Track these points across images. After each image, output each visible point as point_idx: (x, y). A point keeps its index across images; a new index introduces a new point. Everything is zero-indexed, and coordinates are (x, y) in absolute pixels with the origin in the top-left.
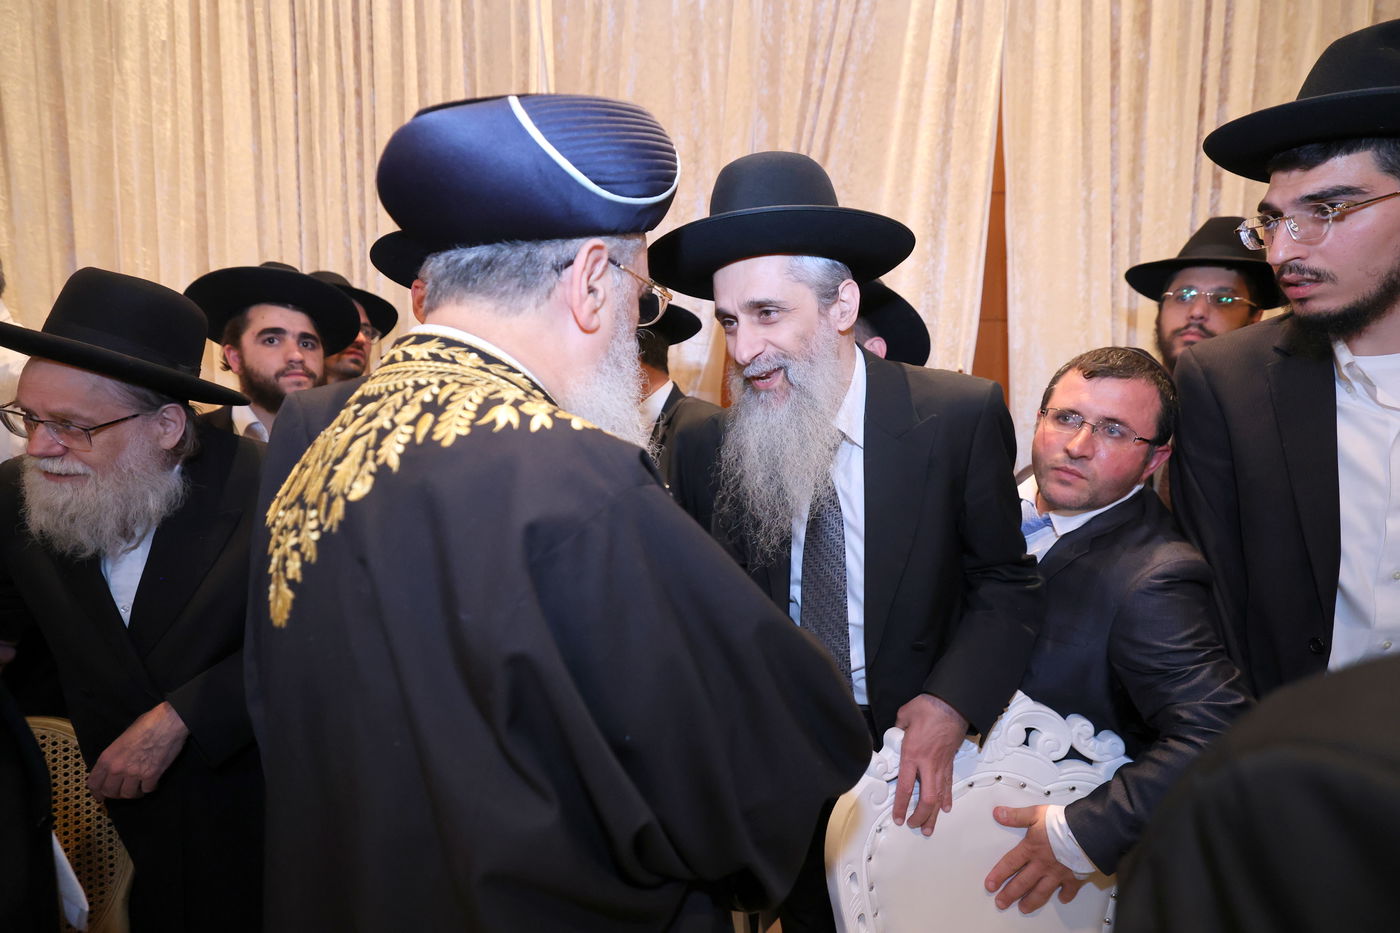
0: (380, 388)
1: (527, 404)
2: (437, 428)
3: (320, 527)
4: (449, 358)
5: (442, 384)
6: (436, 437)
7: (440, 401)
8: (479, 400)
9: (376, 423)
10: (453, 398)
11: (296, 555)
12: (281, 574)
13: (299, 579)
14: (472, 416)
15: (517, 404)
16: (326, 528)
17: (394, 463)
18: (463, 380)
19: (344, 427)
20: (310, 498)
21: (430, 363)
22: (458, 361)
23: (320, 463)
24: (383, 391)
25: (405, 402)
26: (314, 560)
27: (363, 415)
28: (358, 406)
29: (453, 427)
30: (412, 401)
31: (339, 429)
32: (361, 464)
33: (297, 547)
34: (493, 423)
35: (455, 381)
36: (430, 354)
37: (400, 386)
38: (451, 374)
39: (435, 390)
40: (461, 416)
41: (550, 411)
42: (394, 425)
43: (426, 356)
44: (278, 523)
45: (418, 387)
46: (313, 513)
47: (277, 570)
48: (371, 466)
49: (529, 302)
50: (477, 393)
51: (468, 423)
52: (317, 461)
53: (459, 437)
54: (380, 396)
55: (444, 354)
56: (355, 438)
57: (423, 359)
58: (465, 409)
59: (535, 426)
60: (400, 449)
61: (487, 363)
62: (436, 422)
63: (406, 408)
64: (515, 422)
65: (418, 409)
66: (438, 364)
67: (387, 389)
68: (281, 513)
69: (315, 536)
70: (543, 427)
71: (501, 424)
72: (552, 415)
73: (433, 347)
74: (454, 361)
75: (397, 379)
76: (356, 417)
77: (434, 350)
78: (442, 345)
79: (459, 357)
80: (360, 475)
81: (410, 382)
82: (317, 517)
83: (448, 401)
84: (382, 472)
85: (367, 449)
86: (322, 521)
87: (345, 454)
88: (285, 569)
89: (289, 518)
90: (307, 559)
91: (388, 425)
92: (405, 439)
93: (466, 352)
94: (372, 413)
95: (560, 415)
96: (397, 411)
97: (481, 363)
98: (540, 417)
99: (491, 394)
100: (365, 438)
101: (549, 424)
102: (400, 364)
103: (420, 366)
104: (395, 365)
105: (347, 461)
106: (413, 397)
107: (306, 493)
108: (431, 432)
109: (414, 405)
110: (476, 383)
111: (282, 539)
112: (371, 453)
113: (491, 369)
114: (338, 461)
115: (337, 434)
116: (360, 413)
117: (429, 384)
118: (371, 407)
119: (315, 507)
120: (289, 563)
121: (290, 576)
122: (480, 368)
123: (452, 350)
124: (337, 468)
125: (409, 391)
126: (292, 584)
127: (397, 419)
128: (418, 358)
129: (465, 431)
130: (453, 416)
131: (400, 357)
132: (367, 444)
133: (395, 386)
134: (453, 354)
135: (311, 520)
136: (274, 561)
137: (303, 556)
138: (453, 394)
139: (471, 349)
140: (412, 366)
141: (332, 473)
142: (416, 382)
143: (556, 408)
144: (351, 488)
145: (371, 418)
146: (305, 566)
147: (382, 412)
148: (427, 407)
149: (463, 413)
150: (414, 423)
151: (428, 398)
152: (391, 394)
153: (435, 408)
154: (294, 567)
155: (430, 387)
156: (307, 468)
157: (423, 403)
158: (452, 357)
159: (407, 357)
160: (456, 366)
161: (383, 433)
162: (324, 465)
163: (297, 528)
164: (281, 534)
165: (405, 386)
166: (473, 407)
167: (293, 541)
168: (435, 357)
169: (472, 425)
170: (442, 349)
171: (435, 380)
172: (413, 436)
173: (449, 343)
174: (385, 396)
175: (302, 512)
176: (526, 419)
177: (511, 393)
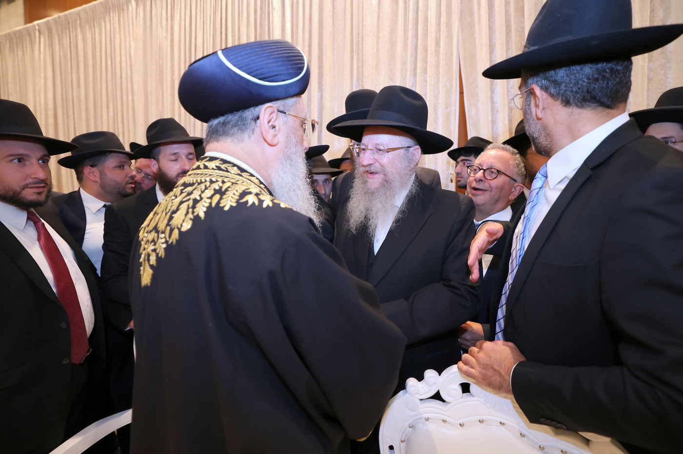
0: (193, 180)
1: (261, 196)
2: (221, 201)
3: (166, 242)
4: (225, 169)
6: (221, 205)
7: (223, 189)
8: (240, 191)
9: (192, 197)
10: (229, 189)
11: (154, 254)
12: (147, 262)
13: (155, 265)
14: (237, 198)
15: (257, 195)
16: (170, 243)
17: (202, 215)
18: (232, 181)
19: (176, 197)
20: (162, 226)
21: (217, 171)
22: (229, 171)
23: (164, 213)
24: (194, 182)
25: (206, 188)
26: (163, 256)
27: (185, 192)
28: (182, 188)
29: (228, 202)
30: (210, 188)
31: (173, 198)
32: (186, 215)
33: (154, 250)
34: (247, 202)
35: (229, 181)
36: (216, 166)
37: (203, 181)
39: (221, 185)
40: (232, 198)
41: (271, 199)
42: (201, 198)
43: (215, 168)
44: (144, 239)
45: (212, 182)
46: (163, 236)
47: (144, 260)
48: (190, 216)
50: (239, 188)
51: (235, 201)
52: (163, 212)
53: (231, 206)
54: (193, 184)
55: (223, 167)
56: (181, 203)
57: (213, 169)
58: (234, 194)
59: (265, 205)
60: (205, 209)
61: (241, 172)
62: (221, 199)
63: (206, 191)
64: (257, 203)
65: (212, 192)
66: (220, 172)
67: (197, 181)
68: (146, 235)
69: (164, 246)
70: (268, 206)
71: (250, 203)
72: (272, 201)
73: (217, 163)
74: (227, 171)
75: (201, 177)
76: (182, 193)
77: (218, 165)
78: (221, 162)
79: (230, 169)
80: (186, 220)
81: (208, 179)
82: (165, 237)
83: (226, 190)
84: (196, 219)
85: (188, 208)
86: (168, 239)
87: (178, 209)
88: (149, 260)
89: (151, 237)
90: (160, 255)
91: (198, 198)
92: (207, 205)
93: (232, 167)
94: (190, 192)
95: (276, 201)
96: (202, 192)
97: (239, 172)
98: (267, 202)
99: (246, 190)
100: (187, 203)
101: (271, 205)
102: (202, 170)
103: (212, 172)
104: (200, 170)
105: (179, 213)
106: (209, 186)
107: (158, 226)
108: (218, 203)
109: (210, 190)
110: (238, 182)
111: (146, 246)
112: (190, 210)
113: (243, 175)
114: (174, 212)
115: (173, 200)
117: (217, 181)
118: (189, 189)
119: (163, 232)
120: (150, 258)
121: (151, 263)
122: (238, 174)
123: (226, 166)
124: (173, 215)
125: (208, 184)
126: (152, 267)
127: (203, 195)
128: (211, 168)
129: (234, 204)
130: (229, 197)
131: (202, 166)
132: (188, 206)
133: (201, 180)
135: (162, 238)
136: (143, 256)
137: (157, 254)
139: (234, 165)
140: (209, 172)
141: (171, 218)
142: (211, 180)
143: (274, 198)
144: (182, 226)
145: (189, 194)
146: (158, 259)
147: (195, 192)
148: (216, 192)
149: (234, 196)
150: (211, 198)
151: (217, 188)
152: (199, 184)
153: (221, 192)
154: (153, 259)
155: (218, 183)
156: (158, 214)
157: (215, 189)
158: (226, 168)
159: (206, 167)
160: (229, 174)
161: (196, 202)
162: (166, 214)
163: (154, 242)
164: (146, 244)
165: (206, 181)
166: (237, 194)
167: (152, 247)
168: (219, 168)
169: (237, 201)
170: (222, 164)
171: (220, 179)
172: (211, 203)
173: (225, 162)
174: (196, 185)
175: (156, 235)
176: (261, 202)
177: (254, 189)
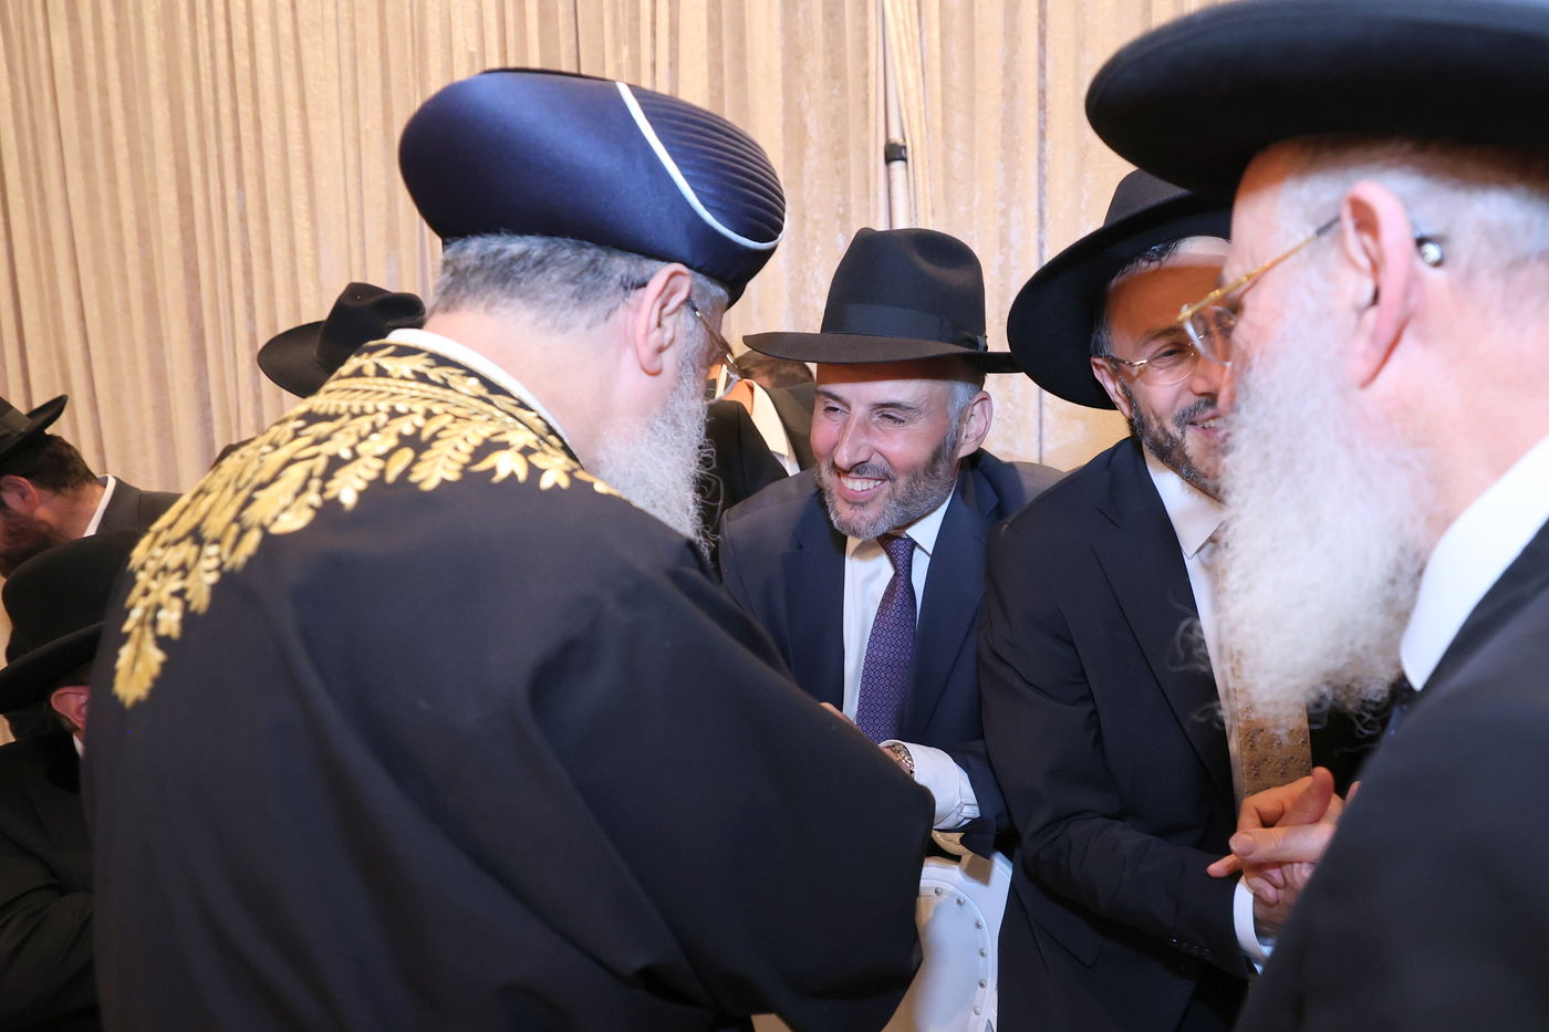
0: (338, 406)
1: (538, 455)
2: (416, 468)
3: (220, 568)
4: (440, 381)
5: (429, 415)
6: (413, 478)
7: (425, 435)
8: (476, 441)
9: (328, 448)
10: (441, 435)
11: (177, 603)
12: (148, 629)
13: (176, 636)
14: (466, 459)
15: (526, 451)
16: (228, 570)
17: (349, 498)
18: (459, 412)
19: (276, 446)
20: (211, 530)
21: (414, 385)
22: (452, 385)
23: (231, 489)
24: (342, 411)
25: (375, 429)
26: (203, 611)
27: (308, 436)
28: (300, 423)
29: (436, 470)
30: (386, 430)
31: (267, 449)
32: (297, 495)
33: (180, 594)
34: (493, 471)
35: (447, 413)
36: (414, 372)
37: (369, 408)
38: (441, 401)
39: (419, 421)
40: (449, 458)
41: (568, 468)
42: (356, 456)
43: (409, 374)
44: (150, 564)
45: (394, 414)
46: (212, 550)
47: (141, 623)
48: (313, 498)
49: (582, 318)
50: (474, 432)
51: (458, 467)
52: (226, 486)
53: (444, 481)
54: (337, 416)
55: (433, 374)
56: (291, 462)
57: (403, 378)
58: (456, 449)
59: (546, 482)
60: (362, 485)
61: (490, 392)
62: (416, 461)
63: (374, 437)
64: (522, 475)
65: (393, 442)
66: (424, 387)
67: (349, 408)
68: (158, 552)
69: (212, 579)
70: (556, 486)
71: (502, 474)
72: (570, 474)
73: (418, 363)
74: (446, 386)
75: (366, 400)
77: (421, 368)
78: (431, 362)
79: (455, 380)
80: (295, 506)
81: (384, 406)
82: (219, 555)
83: (434, 438)
84: (329, 511)
85: (310, 476)
86: (226, 559)
87: (275, 479)
88: (155, 623)
89: (173, 557)
90: (192, 610)
91: (346, 454)
92: (372, 475)
93: (464, 375)
94: (322, 435)
95: (581, 475)
96: (362, 439)
97: (483, 392)
98: (555, 472)
99: (494, 435)
100: (309, 464)
101: (564, 482)
102: (370, 380)
103: (399, 387)
104: (362, 380)
105: (277, 487)
106: (386, 426)
107: (205, 525)
108: (407, 471)
109: (387, 434)
110: (476, 417)
111: (154, 585)
113: (495, 402)
114: (262, 486)
115: (264, 454)
116: (303, 432)
117: (410, 412)
118: (323, 428)
119: (217, 541)
120: (162, 615)
121: (163, 630)
122: (480, 398)
123: (444, 371)
124: (257, 494)
125: (382, 418)
126: (163, 642)
127: (361, 448)
128: (397, 375)
129: (453, 476)
130: (439, 456)
131: (370, 369)
132: (311, 472)
133: (362, 408)
134: (445, 376)
135: (209, 558)
136: (136, 614)
137: (187, 604)
138: (443, 429)
139: (470, 373)
140: (388, 385)
141: (249, 501)
142: (393, 408)
143: (576, 465)
144: (276, 520)
145: (319, 440)
146: (189, 618)
147: (339, 436)
148: (404, 441)
149: (454, 454)
150: (386, 457)
151: (408, 430)
152: (354, 416)
153: (417, 444)
154: (170, 620)
155: (411, 416)
156: (207, 494)
157: (400, 436)
158: (445, 380)
159: (381, 372)
160: (449, 392)
161: (336, 463)
163: (184, 569)
164: (154, 578)
165: (377, 411)
166: (467, 449)
167: (173, 586)
168: (421, 377)
169: (465, 469)
170: (431, 367)
171: (419, 408)
172: (382, 472)
173: (441, 361)
174: (346, 418)
175: (194, 549)
176: (537, 474)
177: (520, 437)
